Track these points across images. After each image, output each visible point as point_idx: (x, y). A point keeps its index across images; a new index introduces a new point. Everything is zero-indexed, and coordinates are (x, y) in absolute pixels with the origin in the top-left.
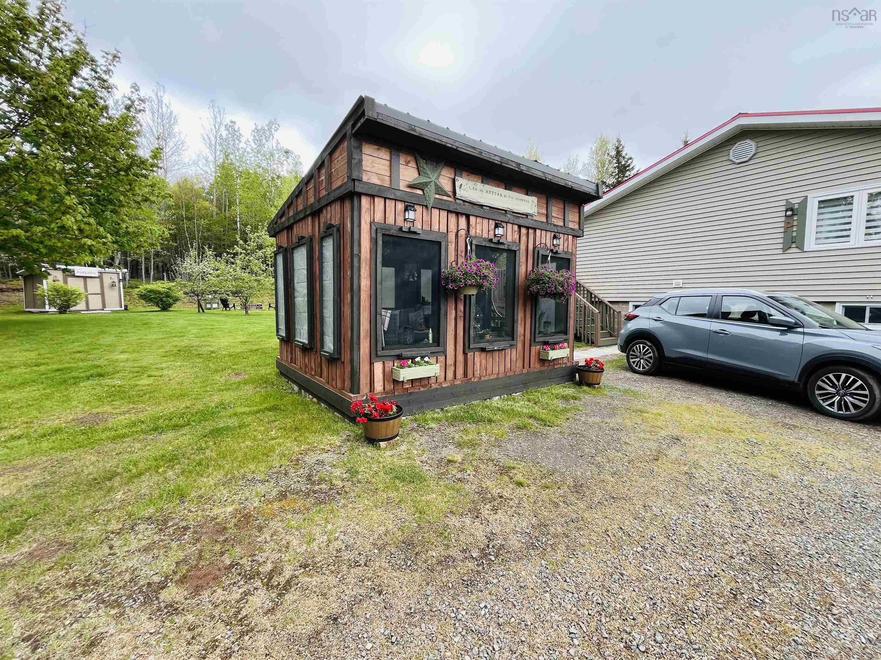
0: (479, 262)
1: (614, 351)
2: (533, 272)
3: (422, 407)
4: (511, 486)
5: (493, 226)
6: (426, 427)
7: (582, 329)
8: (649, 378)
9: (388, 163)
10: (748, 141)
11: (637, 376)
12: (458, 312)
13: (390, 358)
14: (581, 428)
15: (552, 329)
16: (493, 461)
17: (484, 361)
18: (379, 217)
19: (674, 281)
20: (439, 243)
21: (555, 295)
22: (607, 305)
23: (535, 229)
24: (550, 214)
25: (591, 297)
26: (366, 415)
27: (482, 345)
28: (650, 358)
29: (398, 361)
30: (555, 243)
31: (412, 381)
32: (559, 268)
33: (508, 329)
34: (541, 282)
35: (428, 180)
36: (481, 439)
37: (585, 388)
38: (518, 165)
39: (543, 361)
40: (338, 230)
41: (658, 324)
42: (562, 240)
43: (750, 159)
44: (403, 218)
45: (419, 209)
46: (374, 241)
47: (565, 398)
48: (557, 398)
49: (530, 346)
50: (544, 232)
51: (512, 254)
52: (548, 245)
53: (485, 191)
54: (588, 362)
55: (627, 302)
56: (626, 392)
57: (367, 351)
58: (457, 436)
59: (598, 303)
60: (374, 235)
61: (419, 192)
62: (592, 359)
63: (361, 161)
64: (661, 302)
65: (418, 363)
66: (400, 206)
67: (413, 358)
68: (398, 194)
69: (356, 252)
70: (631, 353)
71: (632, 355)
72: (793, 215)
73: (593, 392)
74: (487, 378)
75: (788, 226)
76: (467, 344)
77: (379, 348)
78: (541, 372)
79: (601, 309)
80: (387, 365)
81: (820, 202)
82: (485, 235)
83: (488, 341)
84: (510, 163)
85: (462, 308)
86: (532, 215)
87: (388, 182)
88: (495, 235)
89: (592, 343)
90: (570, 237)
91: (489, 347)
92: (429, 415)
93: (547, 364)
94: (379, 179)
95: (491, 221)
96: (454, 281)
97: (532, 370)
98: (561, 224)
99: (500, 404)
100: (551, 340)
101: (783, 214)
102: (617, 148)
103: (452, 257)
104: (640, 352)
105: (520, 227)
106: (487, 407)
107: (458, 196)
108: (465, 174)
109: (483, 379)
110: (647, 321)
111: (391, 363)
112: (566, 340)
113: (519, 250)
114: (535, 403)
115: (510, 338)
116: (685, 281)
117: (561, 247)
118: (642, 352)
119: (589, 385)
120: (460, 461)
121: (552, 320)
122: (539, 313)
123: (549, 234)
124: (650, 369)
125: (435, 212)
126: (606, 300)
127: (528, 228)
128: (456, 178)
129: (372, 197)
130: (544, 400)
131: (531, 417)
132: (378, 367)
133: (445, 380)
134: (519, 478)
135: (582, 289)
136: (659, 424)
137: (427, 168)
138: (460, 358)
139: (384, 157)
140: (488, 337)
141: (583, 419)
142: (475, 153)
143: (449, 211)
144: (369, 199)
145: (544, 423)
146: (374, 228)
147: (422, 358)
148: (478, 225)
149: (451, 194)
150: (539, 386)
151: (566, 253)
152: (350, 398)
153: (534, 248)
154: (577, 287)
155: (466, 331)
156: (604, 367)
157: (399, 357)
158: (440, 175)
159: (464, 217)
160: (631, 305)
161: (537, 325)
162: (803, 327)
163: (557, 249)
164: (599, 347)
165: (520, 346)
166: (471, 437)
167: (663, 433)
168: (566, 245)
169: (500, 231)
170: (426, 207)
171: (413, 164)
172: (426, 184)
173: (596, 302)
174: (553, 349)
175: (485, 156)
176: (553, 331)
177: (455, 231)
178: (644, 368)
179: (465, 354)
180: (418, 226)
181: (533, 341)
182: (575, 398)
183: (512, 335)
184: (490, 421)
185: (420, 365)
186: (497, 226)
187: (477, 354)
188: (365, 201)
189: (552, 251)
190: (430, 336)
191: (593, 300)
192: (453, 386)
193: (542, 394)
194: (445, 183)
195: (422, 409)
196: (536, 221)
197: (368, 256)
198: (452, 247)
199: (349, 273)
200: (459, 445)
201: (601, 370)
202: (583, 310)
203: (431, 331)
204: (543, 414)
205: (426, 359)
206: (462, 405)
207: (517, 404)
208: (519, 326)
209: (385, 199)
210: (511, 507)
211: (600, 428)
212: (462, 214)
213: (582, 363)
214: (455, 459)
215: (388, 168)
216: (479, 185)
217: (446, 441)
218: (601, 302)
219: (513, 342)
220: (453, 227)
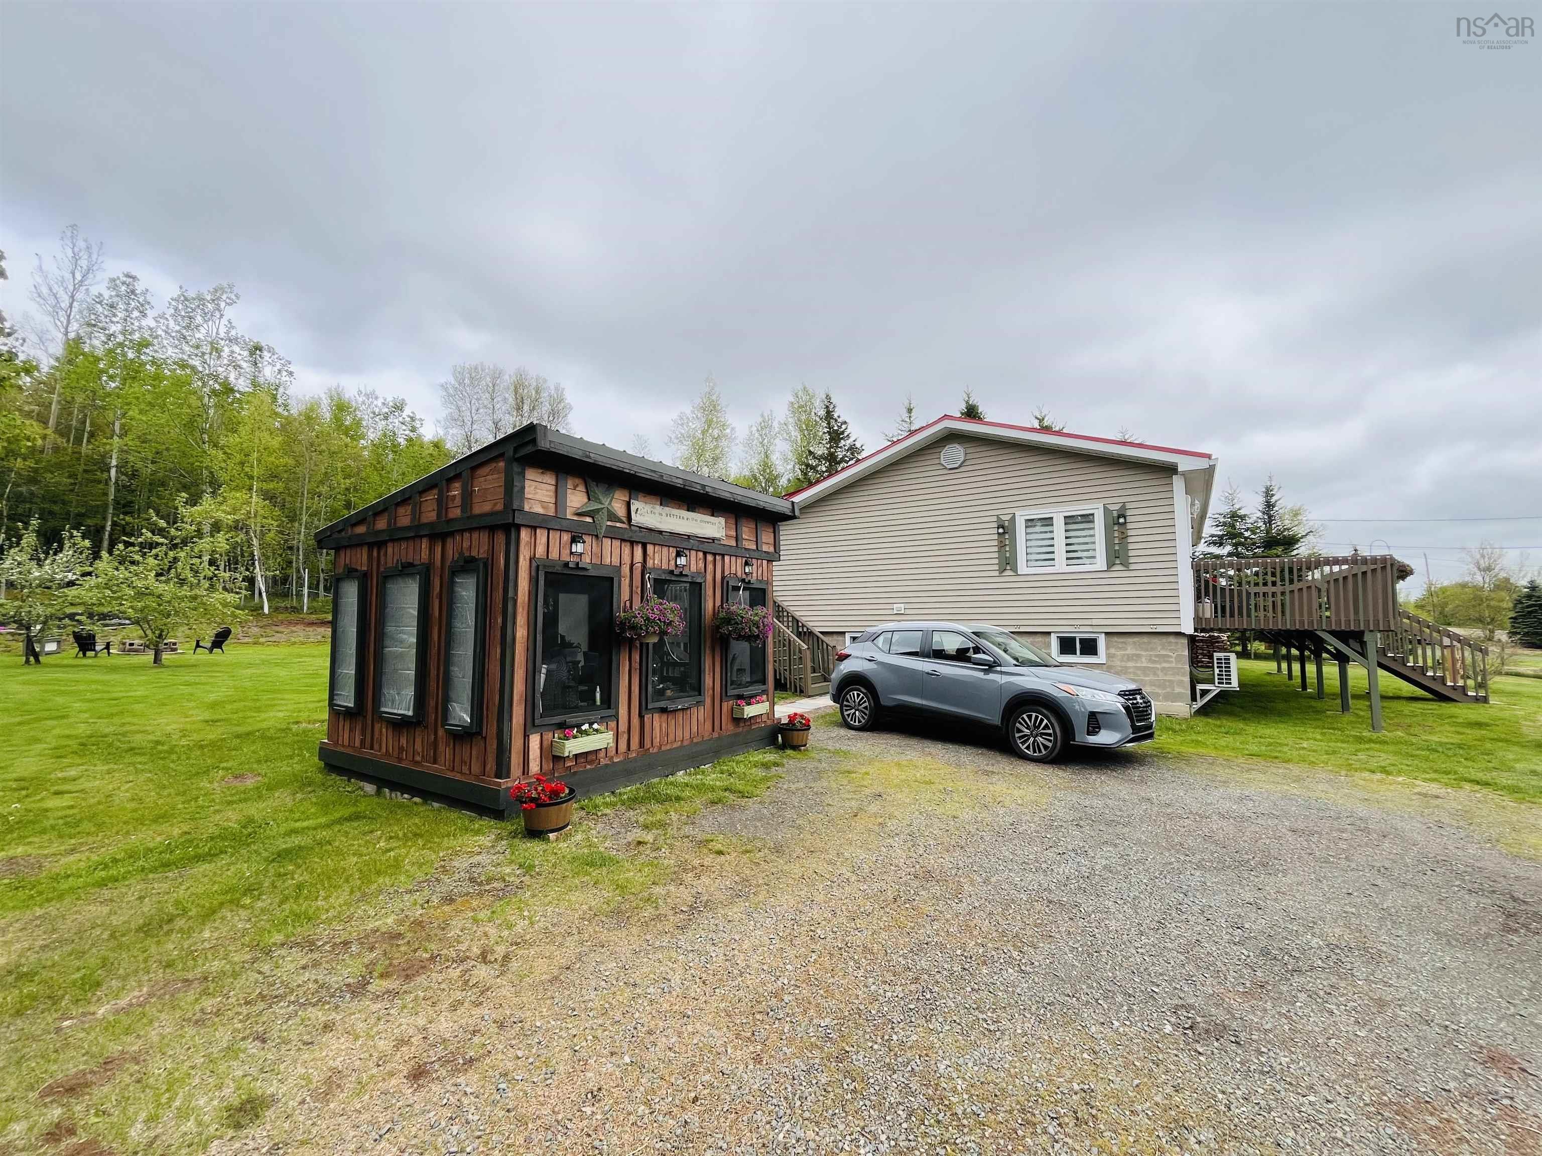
0: (661, 604)
1: (825, 702)
2: (722, 608)
3: (588, 791)
4: (711, 856)
5: (674, 555)
6: (599, 814)
7: (788, 673)
8: (865, 734)
9: (553, 488)
10: (957, 446)
11: (853, 732)
12: (633, 664)
13: (550, 727)
14: (782, 797)
15: (747, 678)
16: (688, 837)
17: (664, 725)
18: (540, 551)
19: (895, 606)
20: (612, 579)
21: (750, 638)
22: (818, 637)
23: (723, 556)
24: (739, 537)
25: (798, 626)
26: (533, 800)
27: (662, 704)
28: (866, 708)
29: (559, 731)
30: (747, 570)
31: (576, 756)
32: (753, 604)
33: (693, 681)
34: (733, 622)
35: (600, 506)
36: (670, 819)
37: (789, 752)
38: (704, 486)
39: (738, 721)
40: (485, 565)
41: (872, 666)
42: (755, 567)
43: (960, 466)
44: (569, 551)
45: (588, 539)
46: (534, 581)
47: (766, 766)
48: (756, 767)
49: (721, 702)
50: (733, 559)
51: (696, 588)
52: (739, 574)
53: (664, 514)
54: (792, 718)
55: (844, 633)
56: (836, 752)
57: (522, 721)
58: (641, 819)
59: (806, 634)
60: (533, 573)
61: (589, 520)
62: (796, 714)
63: (523, 488)
64: (874, 638)
65: (586, 733)
66: (566, 537)
67: (579, 726)
68: (564, 523)
69: (511, 594)
70: (845, 703)
71: (846, 706)
72: (1004, 533)
73: (799, 756)
74: (668, 747)
75: (1002, 546)
76: (644, 703)
77: (537, 715)
78: (736, 735)
79: (811, 642)
80: (545, 737)
81: (1027, 521)
82: (665, 566)
83: (669, 699)
84: (695, 485)
85: (638, 658)
86: (719, 540)
87: (553, 510)
88: (676, 566)
89: (801, 692)
90: (765, 562)
91: (671, 707)
92: (599, 800)
93: (742, 724)
94: (543, 507)
95: (671, 549)
96: (633, 627)
97: (724, 733)
98: (754, 547)
99: (687, 779)
100: (747, 692)
101: (995, 531)
102: (827, 407)
103: (625, 595)
104: (854, 701)
105: (705, 553)
106: (672, 783)
107: (633, 522)
108: (640, 496)
109: (663, 748)
110: (860, 662)
111: (551, 734)
112: (765, 692)
113: (705, 582)
114: (730, 775)
115: (697, 693)
116: (907, 606)
117: (755, 575)
118: (857, 701)
119: (795, 748)
120: (651, 841)
121: (747, 667)
122: (730, 657)
123: (739, 561)
124: (867, 722)
125: (607, 542)
126: (816, 630)
127: (714, 555)
128: (632, 501)
129: (534, 528)
130: (740, 769)
131: (726, 790)
132: (535, 741)
133: (617, 752)
134: (719, 847)
135: (785, 614)
136: (865, 783)
137: (599, 491)
138: (636, 721)
139: (549, 482)
140: (669, 693)
141: (785, 787)
142: (655, 477)
143: (622, 540)
144: (529, 530)
145: (743, 795)
146: (534, 564)
147: (591, 724)
148: (656, 555)
149: (624, 519)
150: (734, 753)
151: (761, 581)
152: (499, 784)
153: (723, 578)
154: (779, 611)
155: (643, 688)
156: (811, 724)
157: (562, 726)
158: (613, 498)
159: (640, 545)
160: (848, 636)
161: (729, 674)
162: (1000, 666)
163: (749, 578)
164: (809, 697)
165: (708, 701)
166: (658, 817)
167: (867, 791)
168: (760, 572)
169: (682, 561)
170: (597, 536)
171: (581, 488)
172: (598, 511)
173: (805, 633)
174: (749, 704)
175: (666, 479)
176: (749, 680)
177: (629, 562)
178: (859, 722)
179: (641, 716)
180: (587, 559)
181: (724, 695)
182: (776, 764)
183: (698, 689)
184: (678, 799)
185: (588, 735)
186: (679, 554)
187: (656, 716)
188: (524, 534)
189: (743, 581)
190: (598, 695)
191: (800, 630)
192: (627, 760)
193: (737, 763)
194: (619, 508)
195: (587, 794)
196: (724, 545)
197: (527, 599)
198: (625, 583)
199: (500, 620)
200: (646, 827)
201: (808, 727)
202: (787, 643)
203: (598, 689)
204: (740, 785)
205: (595, 726)
206: (638, 785)
207: (708, 778)
208: (707, 676)
209: (549, 530)
210: (714, 872)
211: (803, 794)
212: (638, 543)
213: (785, 721)
214: (646, 840)
215: (552, 494)
216: (658, 508)
217: (629, 826)
218: (811, 633)
219: (699, 698)
220: (627, 559)
